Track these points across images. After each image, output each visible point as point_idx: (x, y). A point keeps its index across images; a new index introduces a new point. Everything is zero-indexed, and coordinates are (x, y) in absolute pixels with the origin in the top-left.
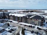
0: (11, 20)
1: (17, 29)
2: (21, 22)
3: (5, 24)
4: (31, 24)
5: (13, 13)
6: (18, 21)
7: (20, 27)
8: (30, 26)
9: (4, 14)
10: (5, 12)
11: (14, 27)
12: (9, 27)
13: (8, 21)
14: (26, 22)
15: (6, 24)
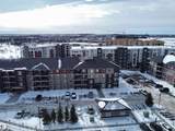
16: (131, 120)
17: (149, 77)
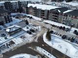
1: (40, 30)
2: (47, 19)
3: (21, 20)
4: (63, 23)
5: (34, 3)
6: (41, 18)
7: (44, 27)
8: (61, 27)
11: (34, 27)
12: (28, 26)
13: (26, 16)
14: (56, 20)
15: (23, 21)
16: (23, 32)
17: (24, 14)
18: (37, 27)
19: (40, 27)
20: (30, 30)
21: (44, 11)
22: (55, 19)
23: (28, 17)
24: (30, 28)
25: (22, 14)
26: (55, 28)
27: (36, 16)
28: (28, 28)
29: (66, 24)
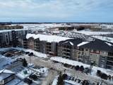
0: (30, 51)
1: (46, 75)
2: (56, 55)
3: (15, 59)
4: (80, 61)
7: (52, 69)
8: (78, 66)
9: (14, 34)
10: (16, 30)
12: (26, 69)
13: (23, 52)
15: (17, 60)
18: (42, 69)
19: (45, 69)
20: (30, 76)
21: (50, 44)
22: (68, 54)
23: (27, 53)
24: (30, 72)
25: (17, 48)
26: (69, 69)
27: (39, 51)
28: (26, 73)
29: (83, 62)
